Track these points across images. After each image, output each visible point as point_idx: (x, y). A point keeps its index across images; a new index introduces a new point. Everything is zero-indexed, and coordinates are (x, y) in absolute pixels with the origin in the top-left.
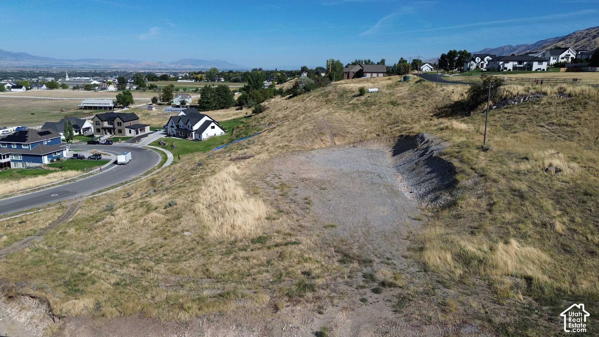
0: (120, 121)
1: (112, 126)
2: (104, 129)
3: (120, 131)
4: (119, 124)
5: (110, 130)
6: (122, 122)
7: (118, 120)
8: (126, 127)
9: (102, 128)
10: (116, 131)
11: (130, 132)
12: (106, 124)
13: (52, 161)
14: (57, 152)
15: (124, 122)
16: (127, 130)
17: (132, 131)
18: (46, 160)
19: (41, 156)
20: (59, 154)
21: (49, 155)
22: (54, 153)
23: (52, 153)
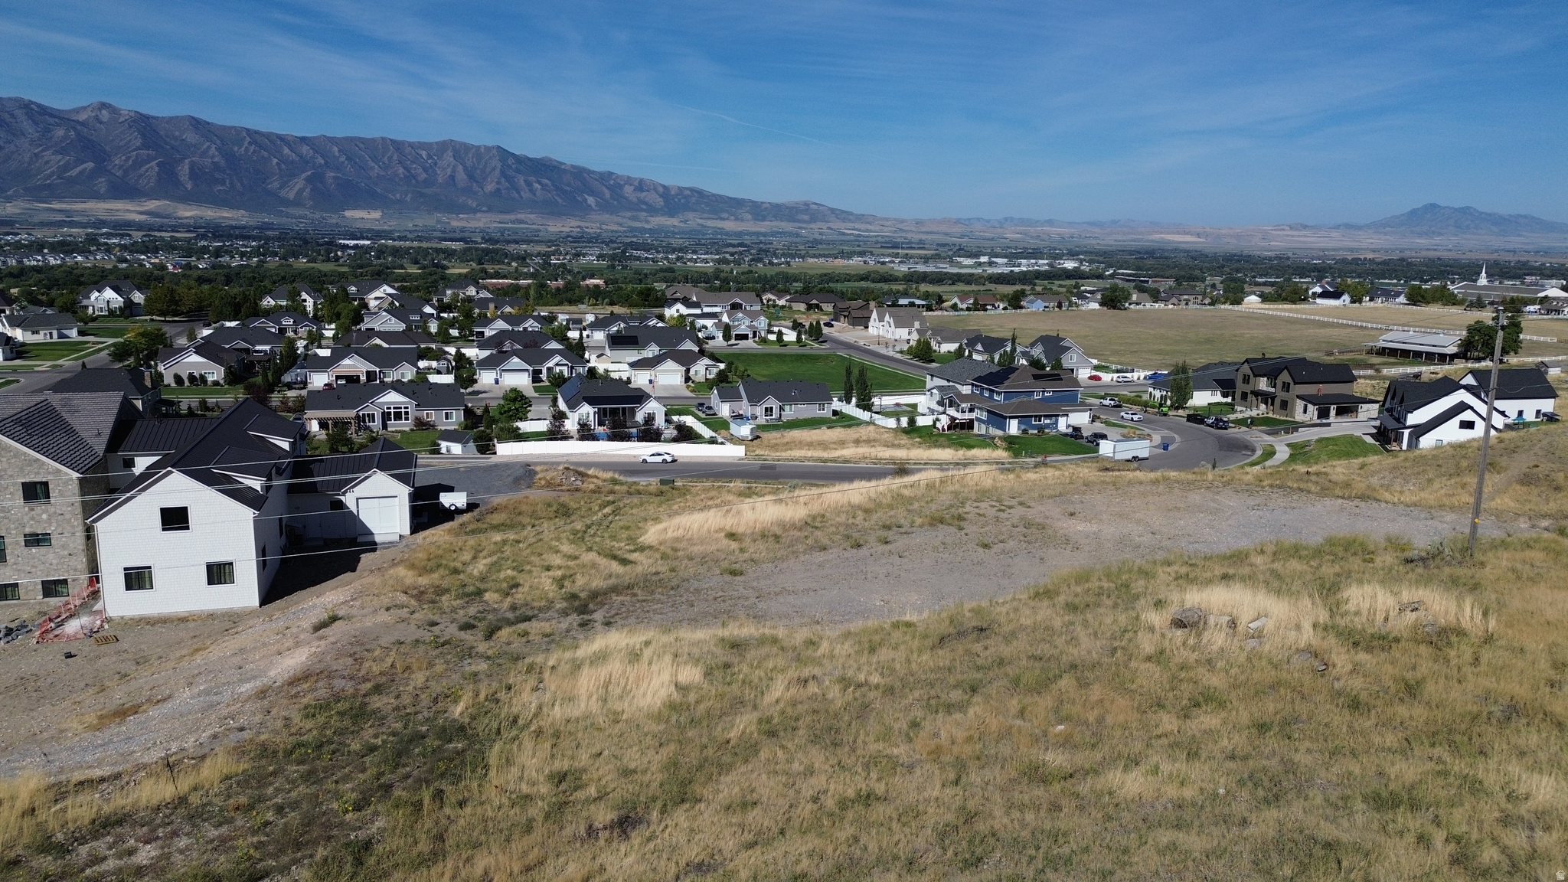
0: (1288, 379)
1: (1273, 390)
2: (1257, 394)
3: (1284, 405)
4: (1286, 387)
5: (1267, 398)
6: (1292, 384)
7: (1285, 377)
8: (1298, 397)
9: (1252, 392)
10: (1277, 401)
11: (1305, 412)
12: (1263, 384)
13: (1025, 432)
14: (1045, 416)
15: (1295, 383)
16: (1300, 404)
17: (1310, 407)
18: (1013, 427)
19: (1005, 418)
20: (1048, 421)
21: (1022, 419)
22: (1036, 416)
23: (1031, 416)
